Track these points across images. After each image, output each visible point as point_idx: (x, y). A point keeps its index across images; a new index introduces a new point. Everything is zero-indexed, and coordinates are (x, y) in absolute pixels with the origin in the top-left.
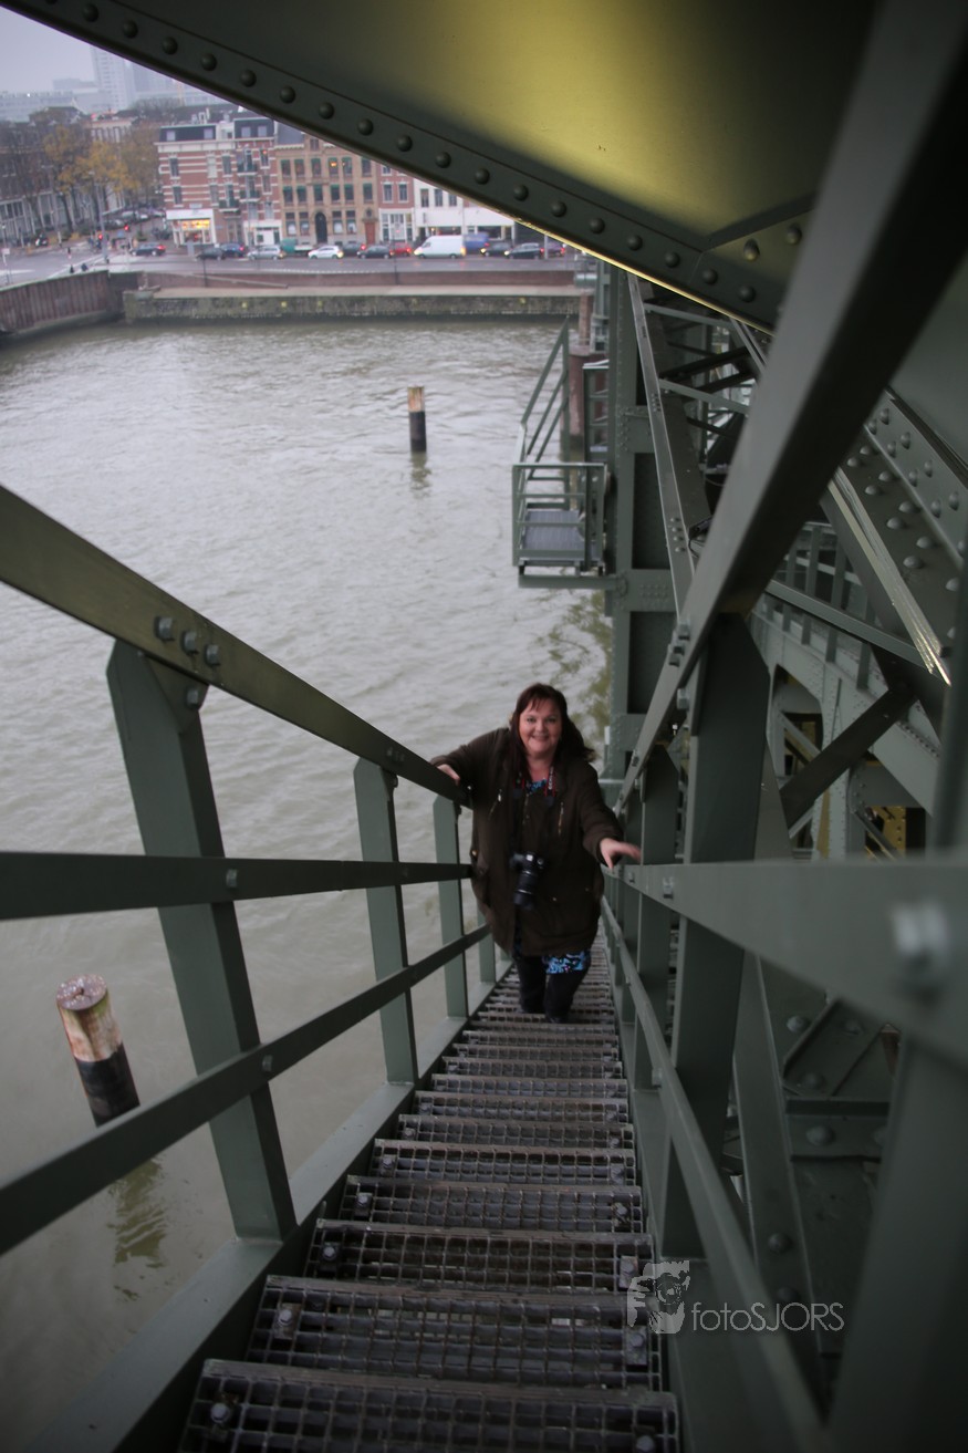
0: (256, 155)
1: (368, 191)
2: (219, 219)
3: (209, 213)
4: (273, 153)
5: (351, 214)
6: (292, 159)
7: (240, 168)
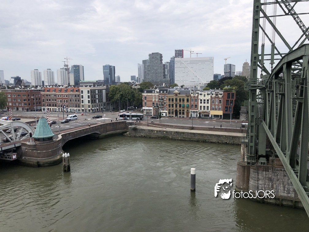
0: (163, 96)
1: (188, 105)
2: (154, 110)
3: (152, 108)
4: (167, 97)
5: (183, 110)
6: (171, 98)
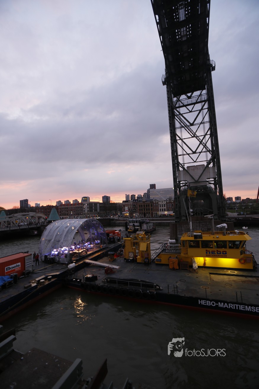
0: (135, 204)
1: (152, 209)
2: (129, 214)
3: (128, 213)
4: (138, 204)
5: (149, 213)
6: (141, 205)
7: (133, 206)
